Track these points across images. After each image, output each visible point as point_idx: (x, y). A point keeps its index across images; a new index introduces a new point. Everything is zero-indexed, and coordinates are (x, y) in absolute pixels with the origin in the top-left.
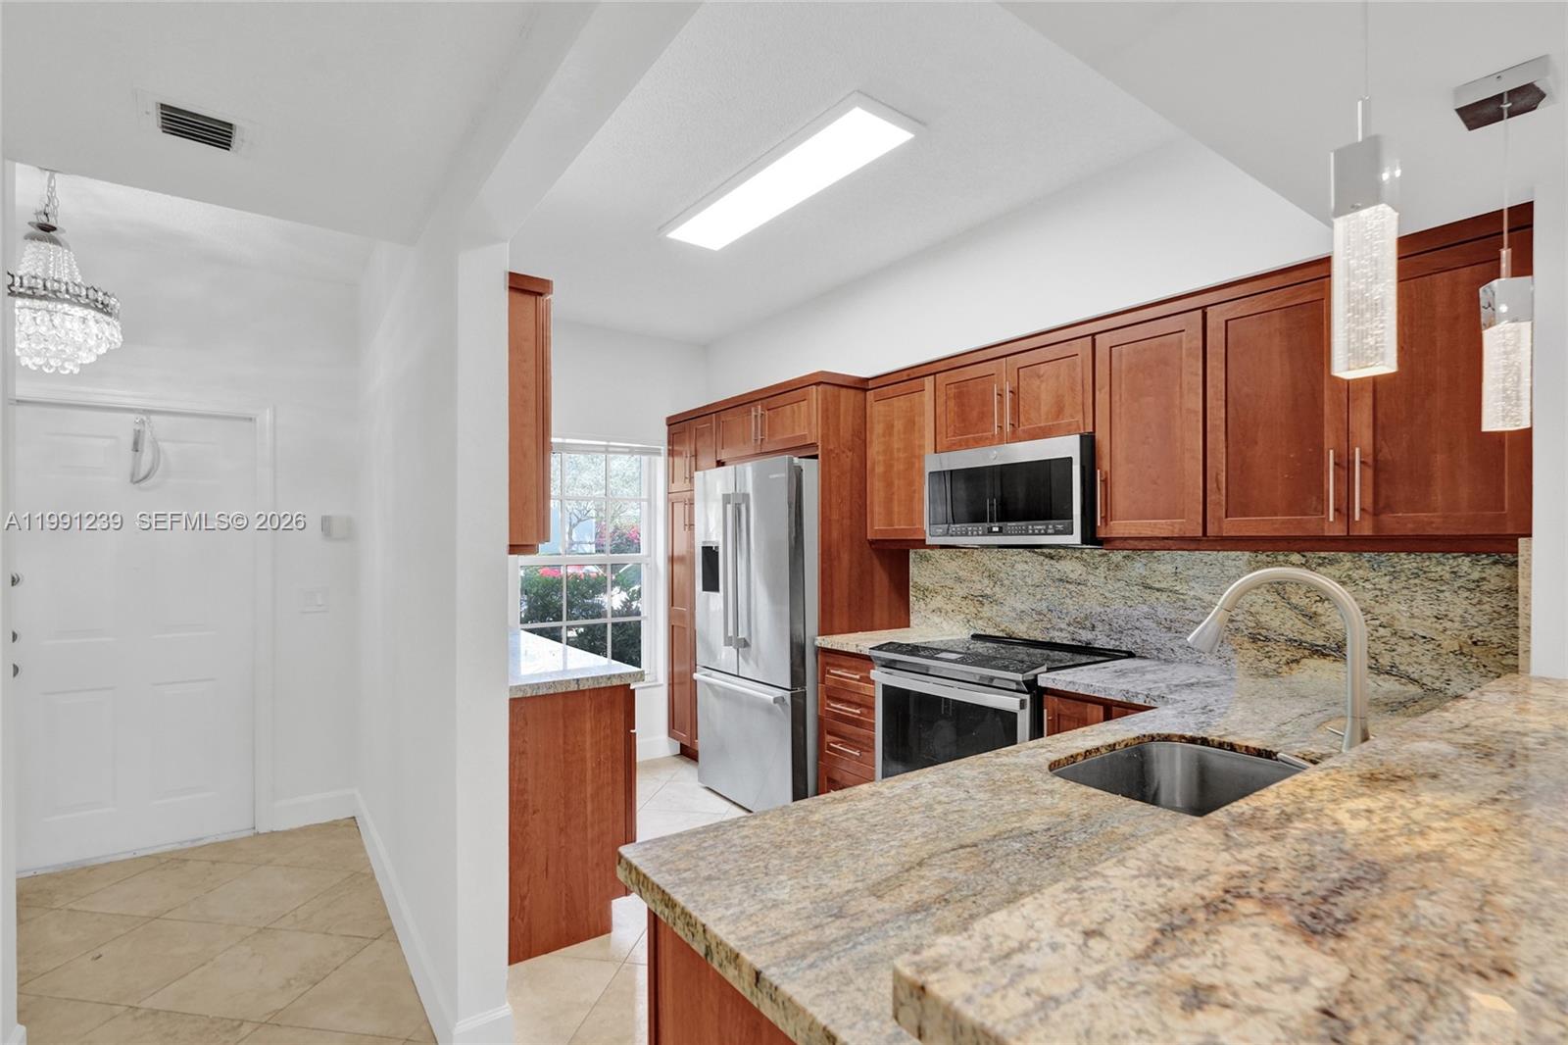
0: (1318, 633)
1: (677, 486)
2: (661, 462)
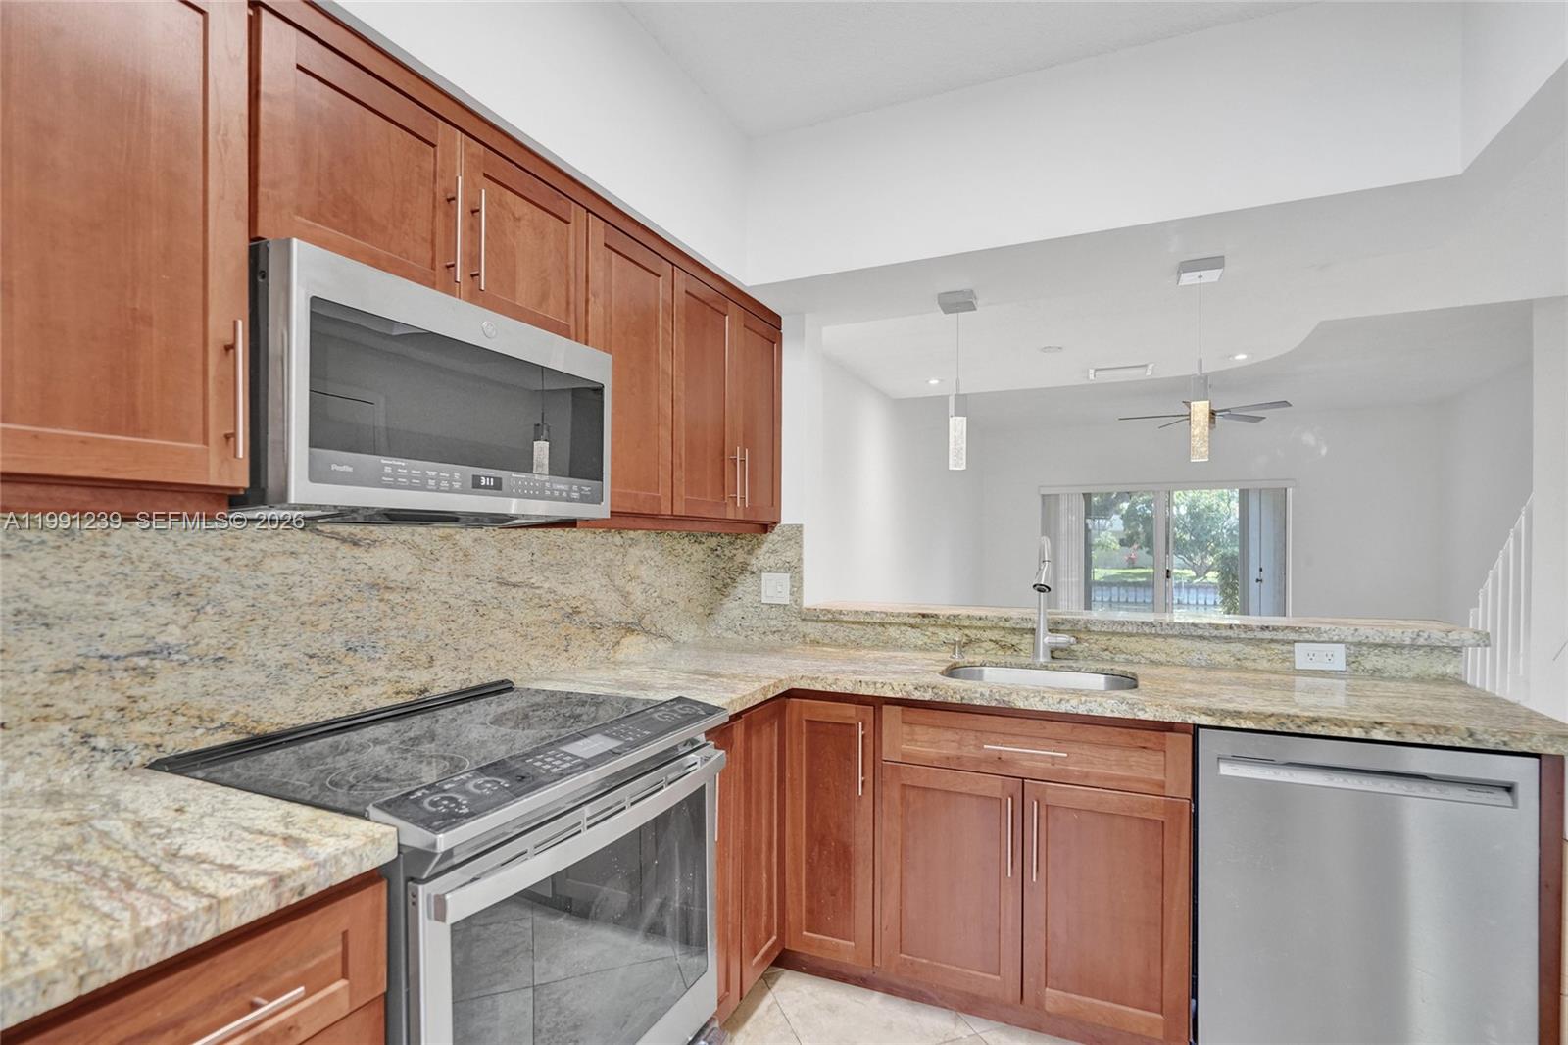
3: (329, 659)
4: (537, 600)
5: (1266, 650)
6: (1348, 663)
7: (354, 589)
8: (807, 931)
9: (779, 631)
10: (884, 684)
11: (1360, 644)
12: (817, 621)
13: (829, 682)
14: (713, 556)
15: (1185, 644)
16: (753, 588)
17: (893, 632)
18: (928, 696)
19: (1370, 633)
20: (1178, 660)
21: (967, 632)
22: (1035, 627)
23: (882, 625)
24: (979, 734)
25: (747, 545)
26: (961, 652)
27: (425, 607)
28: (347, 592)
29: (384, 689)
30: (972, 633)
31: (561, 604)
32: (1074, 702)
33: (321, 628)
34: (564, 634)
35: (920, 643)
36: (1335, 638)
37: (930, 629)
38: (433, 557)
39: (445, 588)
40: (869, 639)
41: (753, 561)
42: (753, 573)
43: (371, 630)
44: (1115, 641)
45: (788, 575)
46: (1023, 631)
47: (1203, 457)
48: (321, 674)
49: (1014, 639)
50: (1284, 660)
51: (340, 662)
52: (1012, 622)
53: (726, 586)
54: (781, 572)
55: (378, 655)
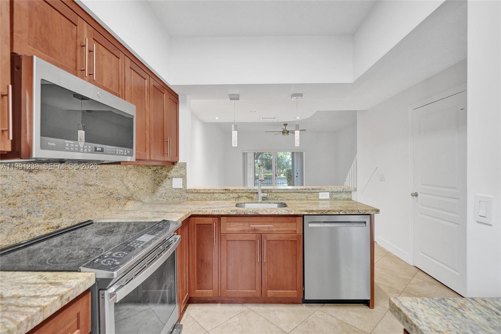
3: (21, 217)
4: (99, 190)
5: (313, 194)
6: (330, 197)
7: (31, 189)
8: (197, 290)
9: (179, 197)
10: (221, 211)
11: (332, 192)
12: (192, 193)
13: (204, 211)
14: (154, 173)
15: (295, 194)
16: (169, 183)
17: (216, 195)
18: (235, 213)
19: (334, 189)
20: (293, 198)
21: (239, 194)
22: (258, 191)
23: (213, 193)
24: (249, 223)
25: (167, 169)
26: (238, 200)
27: (58, 195)
28: (28, 191)
29: (43, 228)
30: (240, 194)
31: (107, 191)
32: (274, 211)
33: (17, 205)
34: (107, 202)
35: (225, 198)
36: (327, 191)
37: (228, 194)
38: (61, 176)
39: (66, 187)
40: (209, 198)
41: (169, 174)
42: (169, 178)
43: (37, 205)
44: (278, 194)
45: (182, 179)
46: (254, 193)
47: (298, 145)
48: (17, 224)
49: (252, 195)
50: (317, 197)
51: (25, 218)
52: (251, 190)
53: (159, 183)
54: (179, 178)
55: (40, 215)
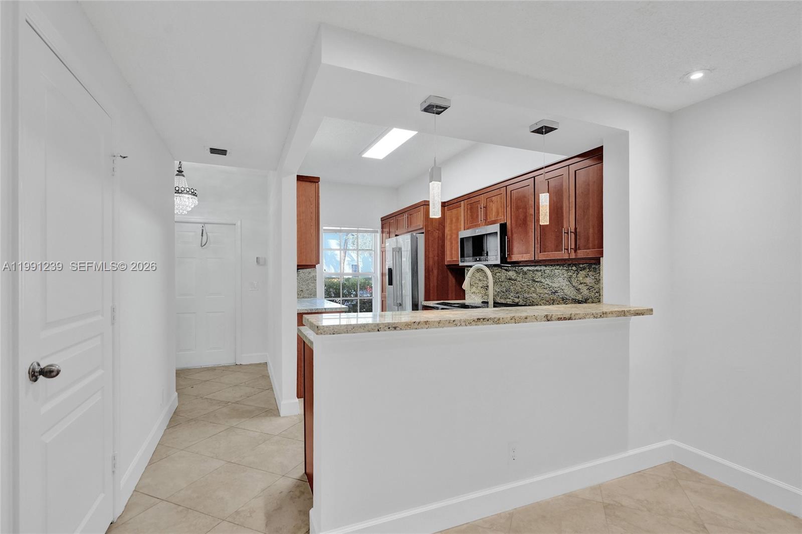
0: (580, 296)
1: (383, 246)
2: (379, 235)
